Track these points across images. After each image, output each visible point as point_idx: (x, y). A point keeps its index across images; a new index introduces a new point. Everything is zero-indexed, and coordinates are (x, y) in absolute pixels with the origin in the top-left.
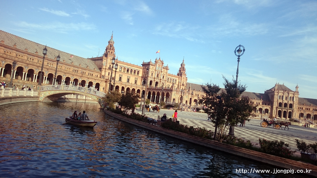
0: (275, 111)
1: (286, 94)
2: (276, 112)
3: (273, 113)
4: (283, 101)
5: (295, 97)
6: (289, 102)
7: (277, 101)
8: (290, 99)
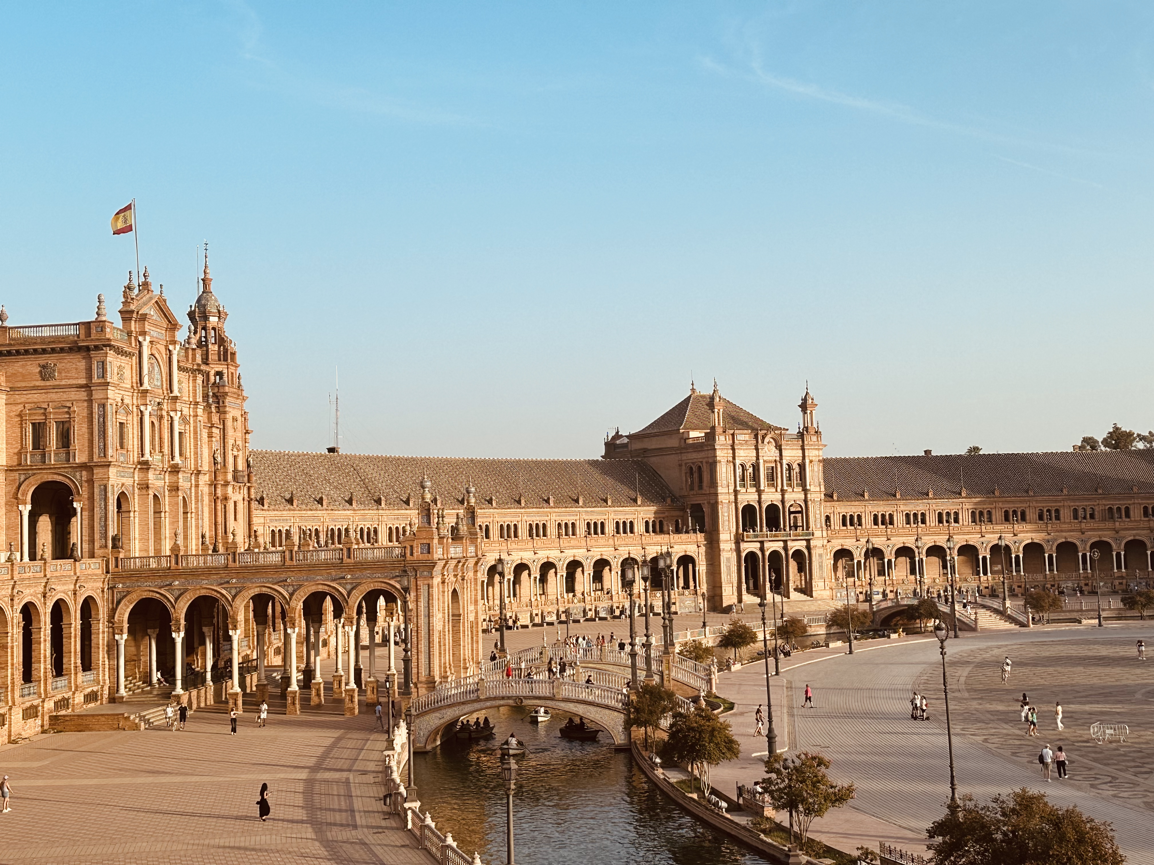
0: (728, 559)
1: (769, 452)
2: (734, 569)
3: (724, 576)
4: (759, 492)
5: (811, 462)
6: (786, 496)
7: (732, 498)
8: (789, 479)
